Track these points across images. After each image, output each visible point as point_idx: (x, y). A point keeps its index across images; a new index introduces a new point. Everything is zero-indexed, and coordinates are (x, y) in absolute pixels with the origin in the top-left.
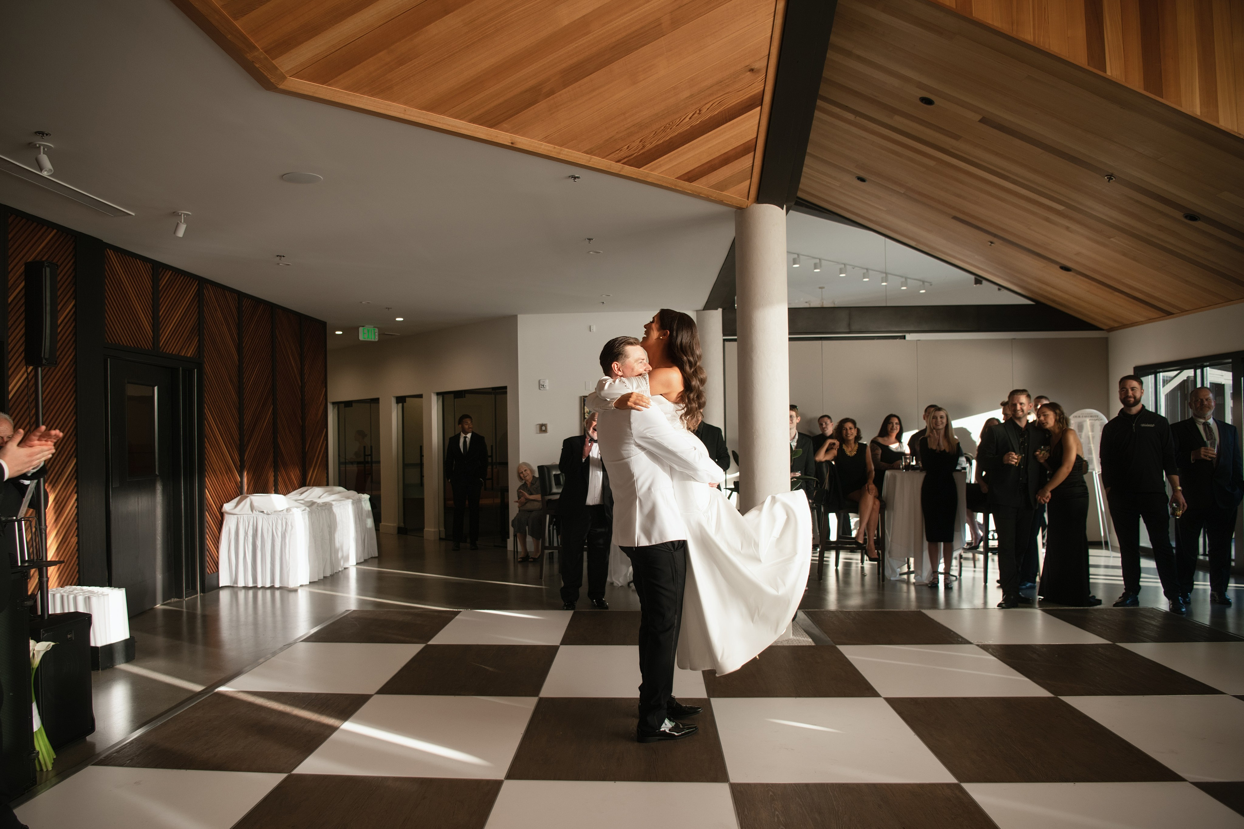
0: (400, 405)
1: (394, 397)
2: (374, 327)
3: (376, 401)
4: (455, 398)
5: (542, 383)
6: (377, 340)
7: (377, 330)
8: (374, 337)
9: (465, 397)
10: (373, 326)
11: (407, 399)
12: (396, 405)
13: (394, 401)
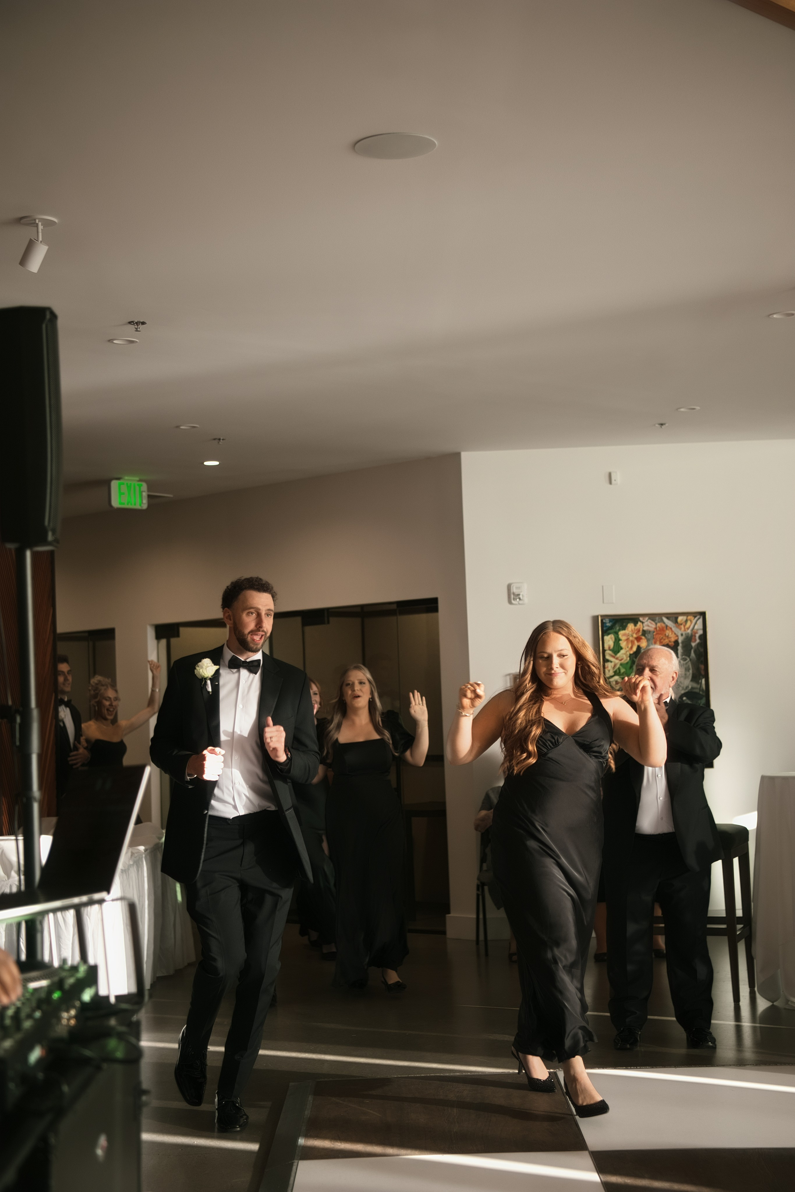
0: (164, 642)
1: (153, 625)
2: (140, 481)
3: (109, 634)
4: (304, 624)
5: (514, 590)
6: (145, 507)
7: (144, 486)
8: (140, 501)
9: (328, 623)
10: (137, 479)
11: (182, 630)
12: (155, 642)
13: (151, 633)
